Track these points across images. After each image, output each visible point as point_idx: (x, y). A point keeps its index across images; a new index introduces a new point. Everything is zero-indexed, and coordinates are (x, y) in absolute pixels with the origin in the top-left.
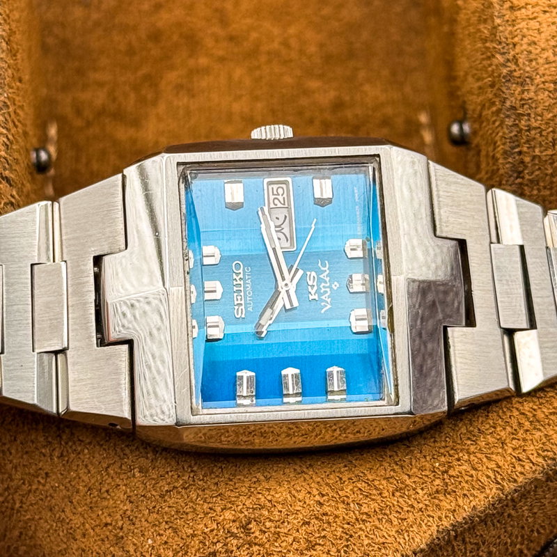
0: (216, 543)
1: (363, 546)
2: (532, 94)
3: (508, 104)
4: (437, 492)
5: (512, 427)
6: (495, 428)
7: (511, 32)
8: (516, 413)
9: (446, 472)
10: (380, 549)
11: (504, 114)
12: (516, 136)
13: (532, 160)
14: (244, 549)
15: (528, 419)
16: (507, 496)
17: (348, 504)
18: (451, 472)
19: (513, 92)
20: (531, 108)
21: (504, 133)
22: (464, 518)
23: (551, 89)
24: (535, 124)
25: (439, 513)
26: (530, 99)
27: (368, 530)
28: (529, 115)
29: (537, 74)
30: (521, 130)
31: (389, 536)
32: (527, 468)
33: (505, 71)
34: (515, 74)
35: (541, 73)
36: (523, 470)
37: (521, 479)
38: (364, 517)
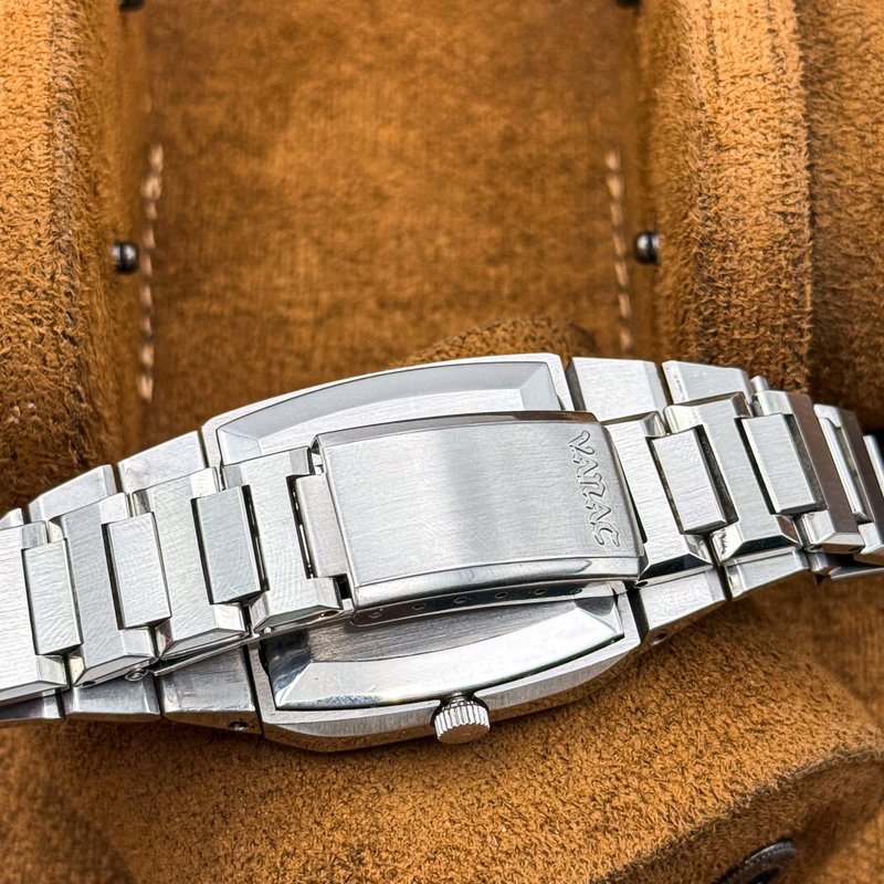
2: (734, 264)
4: (596, 828)
5: (697, 747)
6: (676, 746)
8: (704, 728)
9: (609, 801)
15: (719, 738)
16: (680, 840)
17: (484, 836)
18: (615, 802)
19: (712, 259)
22: (625, 866)
23: (759, 258)
25: (594, 858)
26: (733, 269)
27: (506, 874)
29: (744, 237)
32: (710, 804)
35: (748, 236)
36: (703, 807)
37: (700, 819)
38: (503, 857)
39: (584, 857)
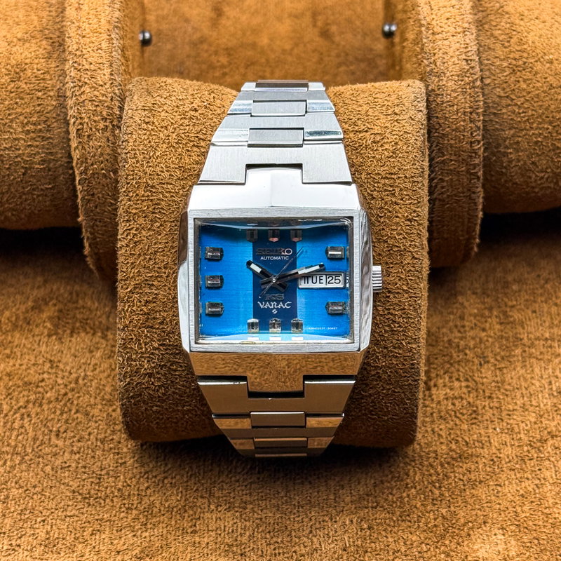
2: (444, 83)
7: (432, 47)
20: (444, 90)
28: (443, 94)
33: (428, 69)
34: (434, 71)
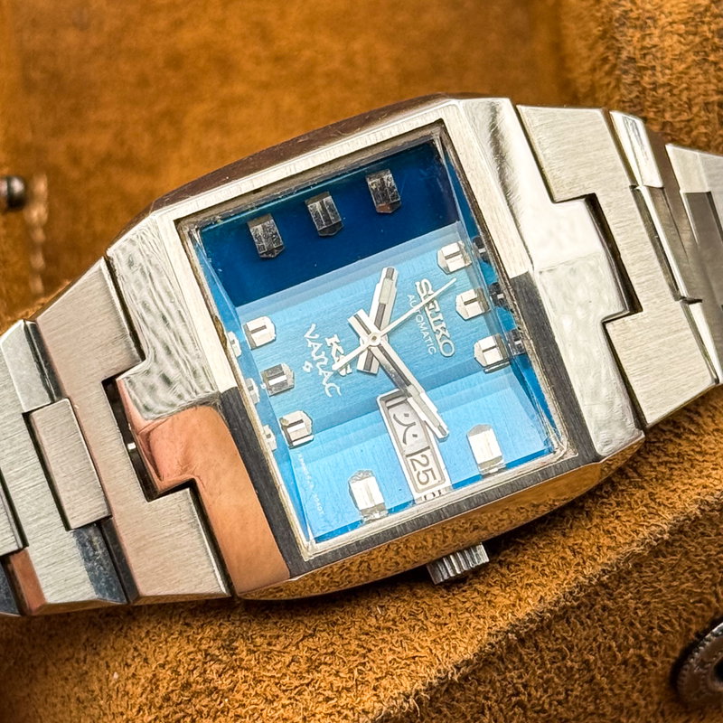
0: (193, 671)
1: (385, 663)
2: (656, 40)
3: (624, 55)
10: (409, 665)
11: (621, 69)
12: (637, 97)
13: (662, 129)
14: (227, 676)
16: (590, 580)
17: (369, 608)
19: (629, 39)
20: (655, 58)
21: (622, 95)
22: (528, 614)
23: (681, 32)
24: (662, 80)
25: (492, 612)
26: (655, 46)
27: (394, 641)
28: (653, 68)
29: (662, 12)
30: (644, 89)
31: (422, 648)
32: (620, 540)
34: (631, 15)
35: (666, 11)
36: (613, 544)
37: (609, 555)
38: (390, 624)
39: (481, 613)
